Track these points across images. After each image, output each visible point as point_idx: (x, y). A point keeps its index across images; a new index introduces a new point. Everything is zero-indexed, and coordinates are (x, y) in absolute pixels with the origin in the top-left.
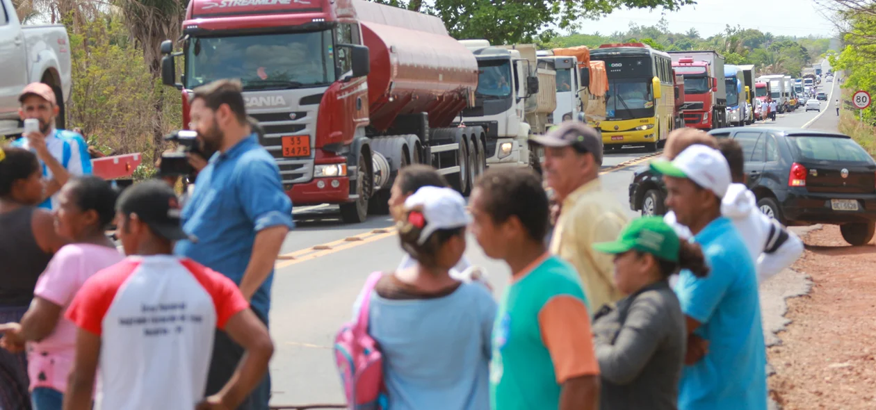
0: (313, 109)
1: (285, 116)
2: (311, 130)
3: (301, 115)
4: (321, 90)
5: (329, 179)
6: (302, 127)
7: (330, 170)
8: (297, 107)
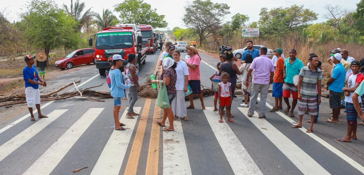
0: (149, 41)
1: (146, 41)
2: (149, 43)
3: (148, 41)
4: (150, 38)
5: (151, 49)
6: (148, 43)
7: (151, 48)
8: (147, 40)
